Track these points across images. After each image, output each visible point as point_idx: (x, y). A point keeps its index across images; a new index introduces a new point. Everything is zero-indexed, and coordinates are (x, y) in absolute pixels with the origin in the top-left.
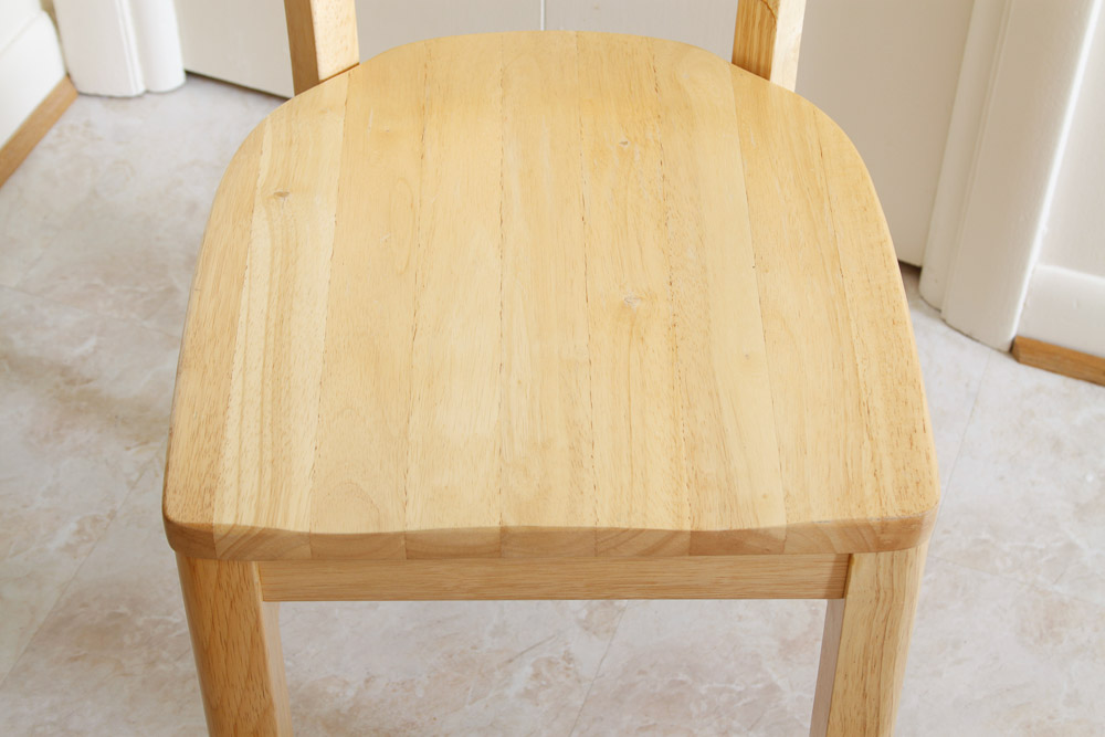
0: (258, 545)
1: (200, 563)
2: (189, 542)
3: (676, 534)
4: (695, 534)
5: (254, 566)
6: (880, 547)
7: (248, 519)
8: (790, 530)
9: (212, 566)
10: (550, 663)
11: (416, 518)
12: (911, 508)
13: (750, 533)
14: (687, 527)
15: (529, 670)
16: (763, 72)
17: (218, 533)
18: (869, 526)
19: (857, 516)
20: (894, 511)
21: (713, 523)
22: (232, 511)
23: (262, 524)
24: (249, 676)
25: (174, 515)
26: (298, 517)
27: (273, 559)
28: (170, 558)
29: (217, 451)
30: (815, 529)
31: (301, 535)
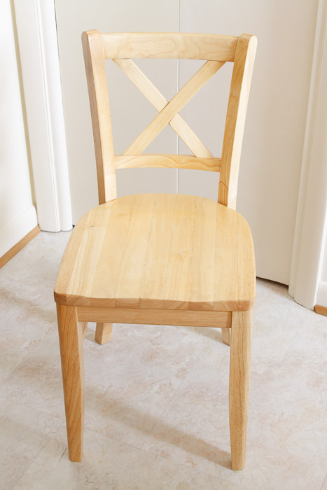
0: (77, 301)
1: (62, 306)
2: (60, 299)
3: (185, 302)
4: (189, 303)
5: (76, 308)
6: (239, 310)
7: (75, 293)
8: (214, 302)
9: (65, 307)
10: (165, 385)
11: (118, 294)
12: (246, 298)
13: (204, 303)
14: (188, 301)
15: (158, 386)
16: (226, 205)
17: (67, 296)
18: (235, 302)
19: (232, 299)
20: (242, 299)
21: (195, 300)
22: (71, 291)
23: (79, 295)
24: (73, 345)
25: (56, 292)
26: (88, 293)
27: (80, 306)
28: (54, 304)
29: (69, 280)
30: (221, 303)
31: (88, 298)
